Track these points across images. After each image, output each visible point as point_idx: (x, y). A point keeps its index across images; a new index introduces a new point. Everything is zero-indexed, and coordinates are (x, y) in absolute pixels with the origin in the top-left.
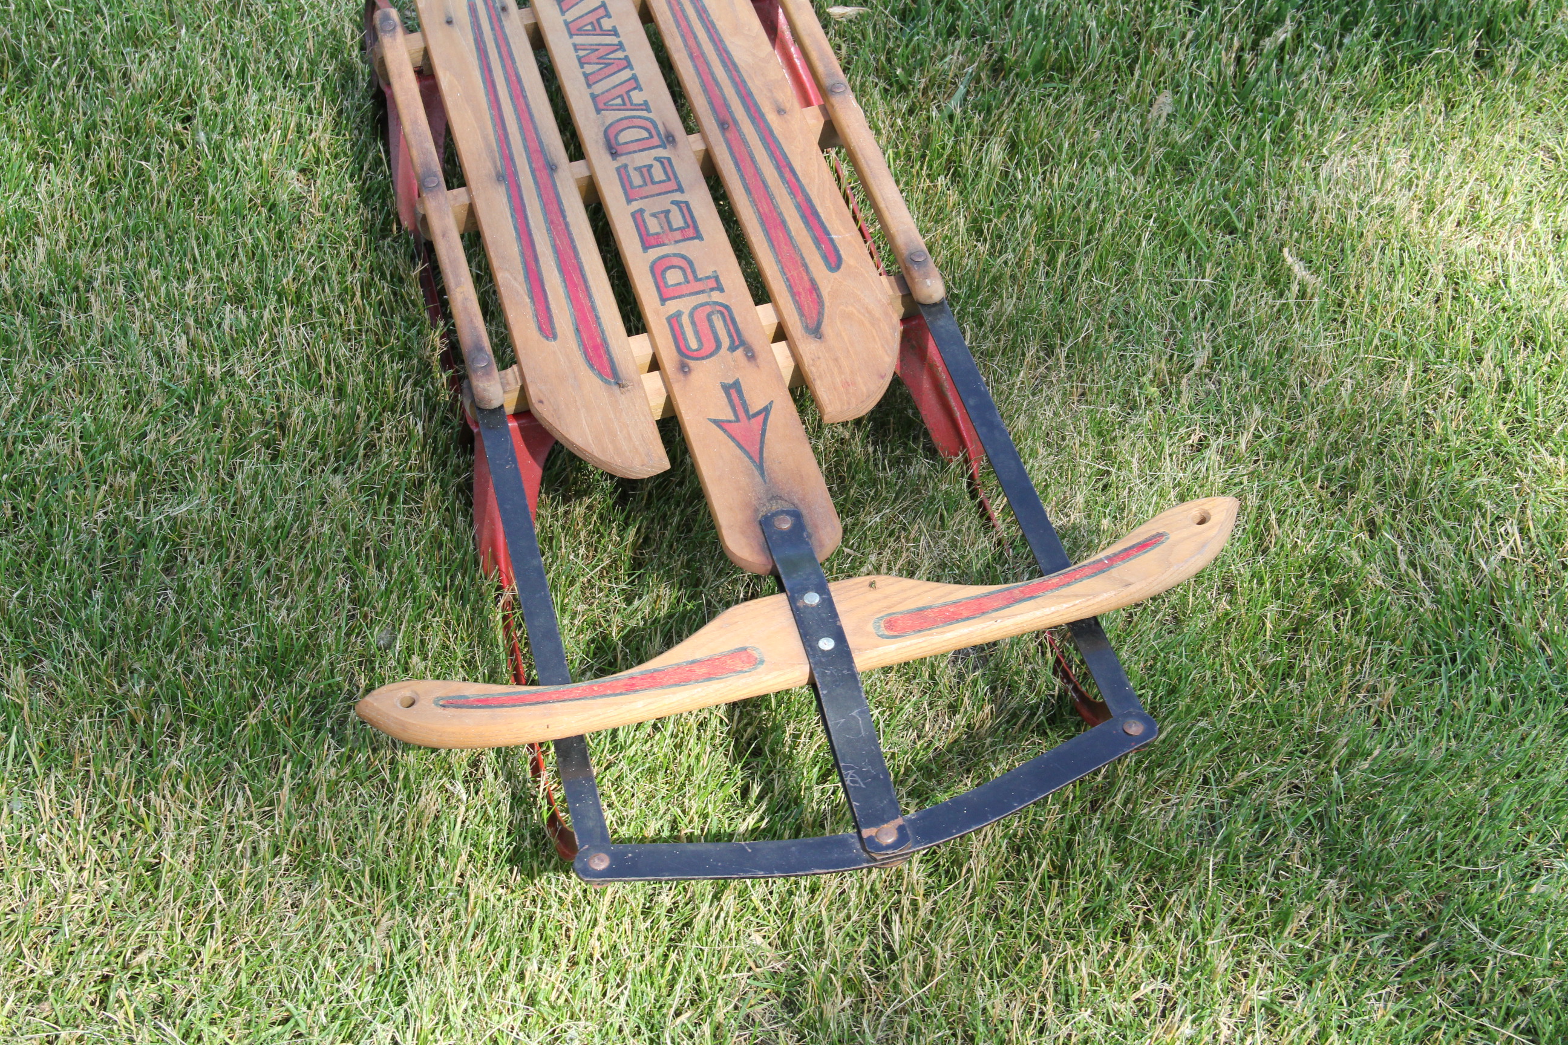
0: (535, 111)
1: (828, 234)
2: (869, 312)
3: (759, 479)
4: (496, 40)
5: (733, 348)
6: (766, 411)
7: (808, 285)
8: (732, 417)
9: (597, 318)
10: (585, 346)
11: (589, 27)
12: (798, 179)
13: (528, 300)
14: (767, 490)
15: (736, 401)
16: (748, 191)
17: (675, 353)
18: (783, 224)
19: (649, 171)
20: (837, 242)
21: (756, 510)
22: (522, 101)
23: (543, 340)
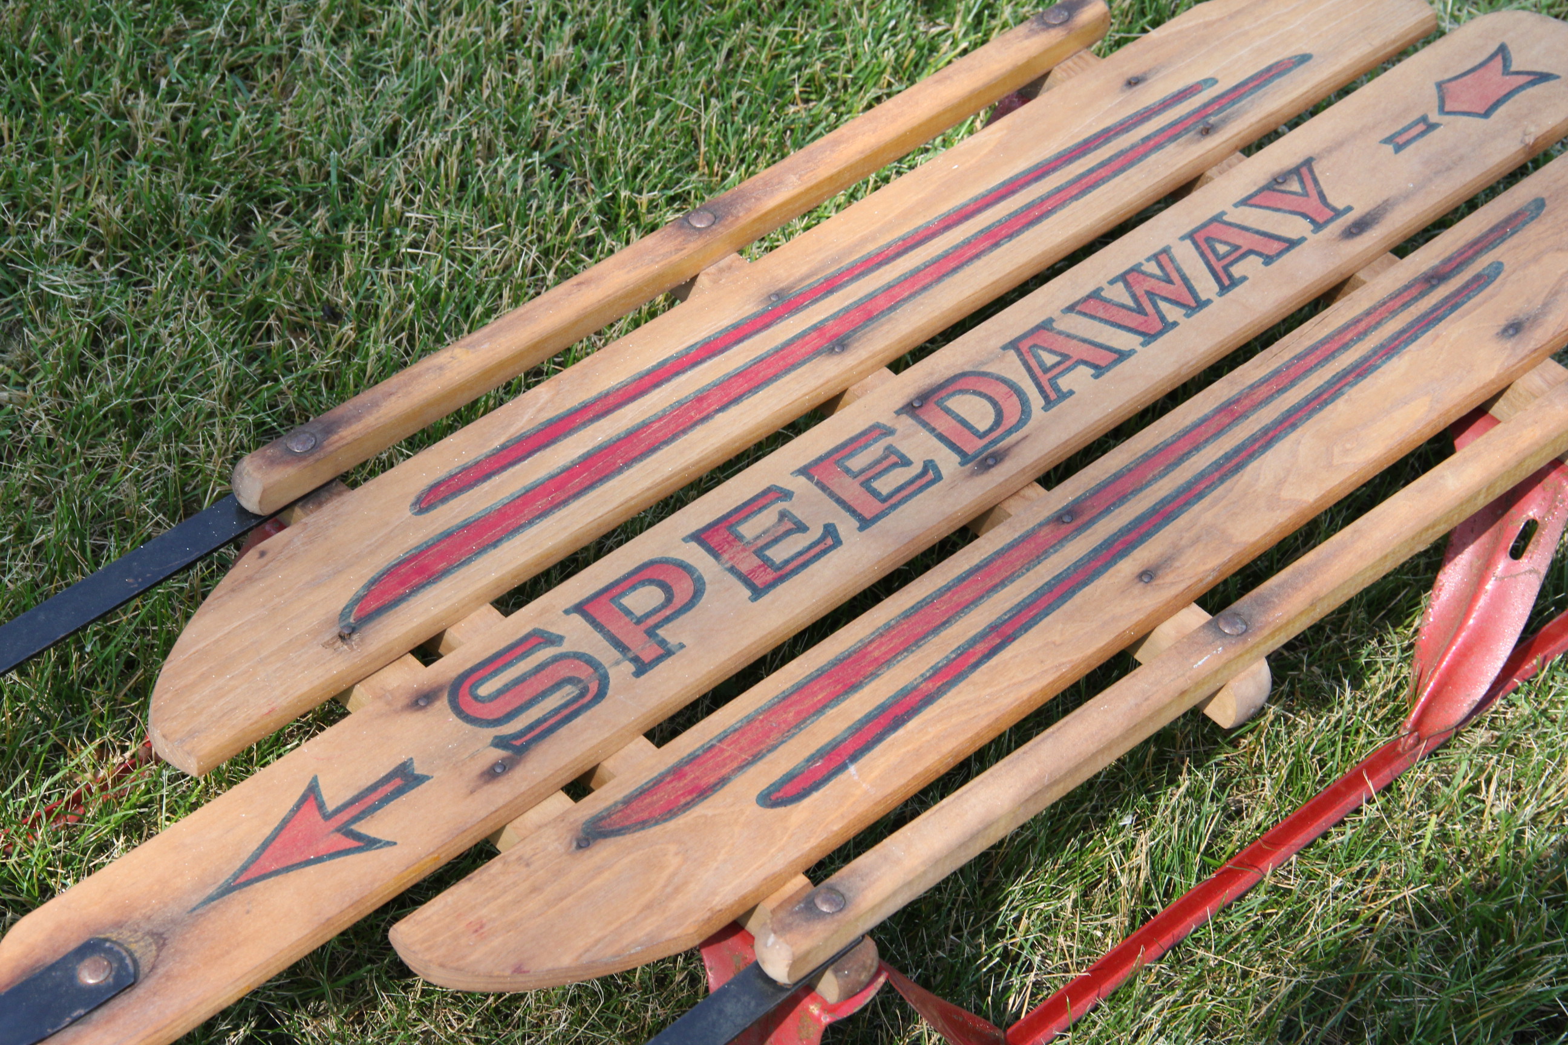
0: (968, 270)
1: (854, 758)
2: (677, 890)
3: (196, 899)
4: (1122, 153)
5: (500, 742)
6: (370, 843)
7: (704, 782)
8: (330, 807)
9: (495, 544)
10: (422, 553)
11: (1222, 249)
12: (976, 665)
13: (497, 444)
14: (173, 921)
15: (375, 797)
16: (907, 615)
17: (454, 674)
18: (852, 688)
19: (895, 465)
20: (842, 777)
21: (118, 925)
22: (986, 244)
23: (412, 499)
